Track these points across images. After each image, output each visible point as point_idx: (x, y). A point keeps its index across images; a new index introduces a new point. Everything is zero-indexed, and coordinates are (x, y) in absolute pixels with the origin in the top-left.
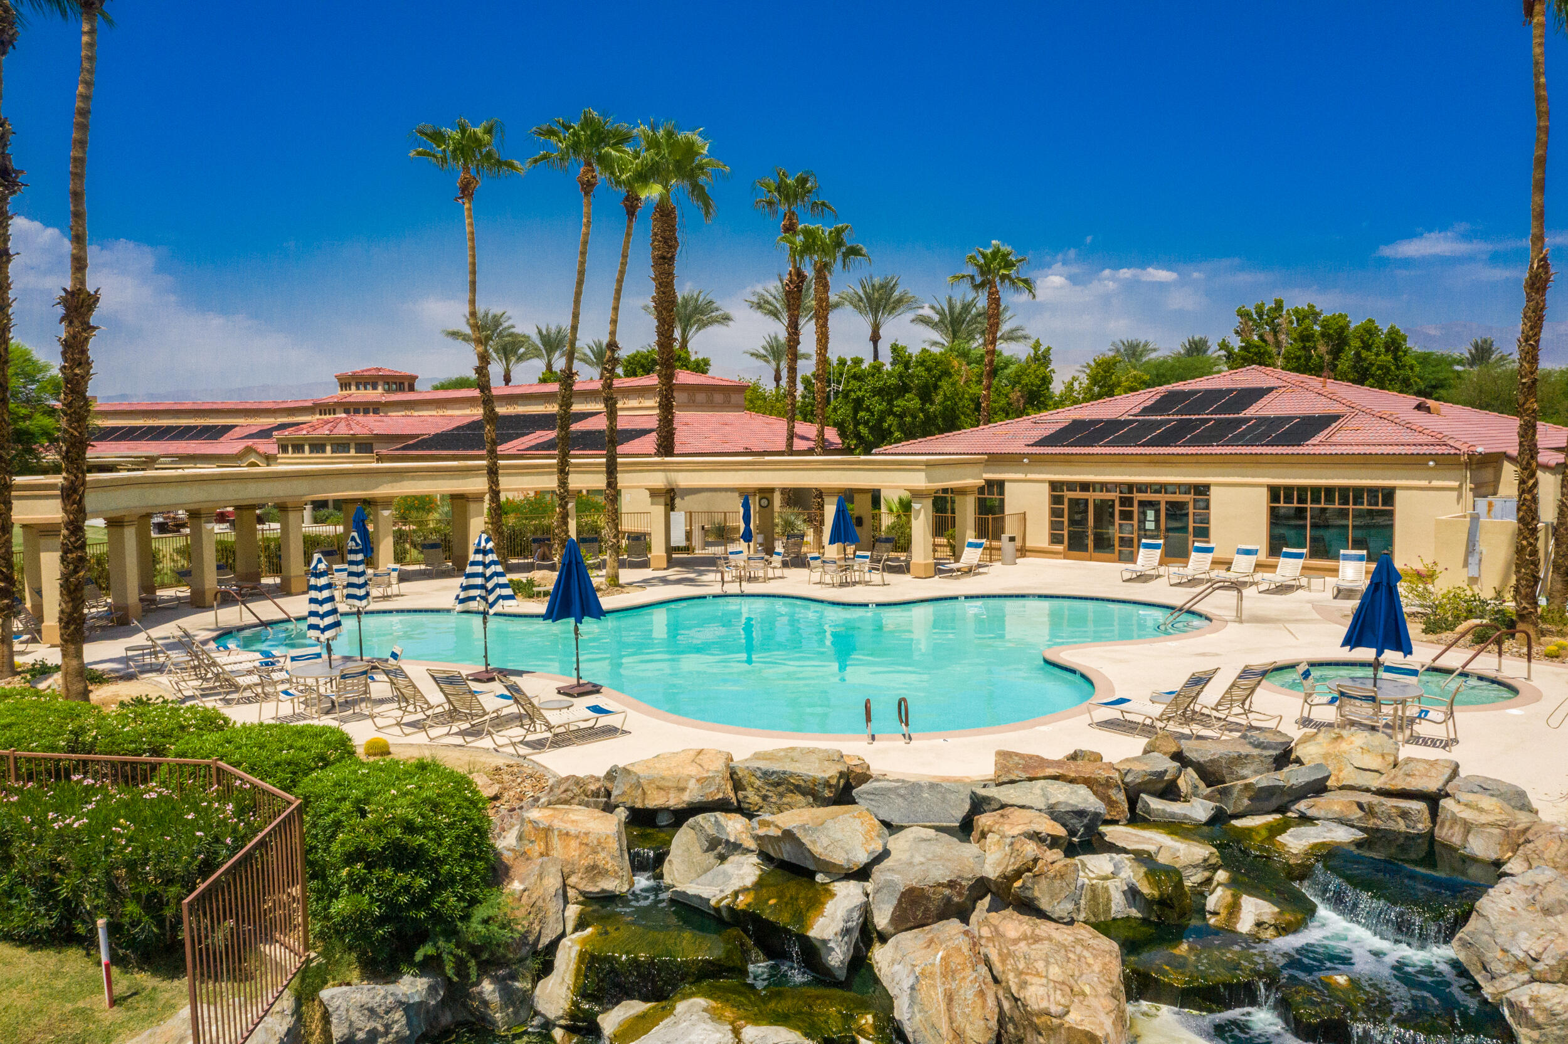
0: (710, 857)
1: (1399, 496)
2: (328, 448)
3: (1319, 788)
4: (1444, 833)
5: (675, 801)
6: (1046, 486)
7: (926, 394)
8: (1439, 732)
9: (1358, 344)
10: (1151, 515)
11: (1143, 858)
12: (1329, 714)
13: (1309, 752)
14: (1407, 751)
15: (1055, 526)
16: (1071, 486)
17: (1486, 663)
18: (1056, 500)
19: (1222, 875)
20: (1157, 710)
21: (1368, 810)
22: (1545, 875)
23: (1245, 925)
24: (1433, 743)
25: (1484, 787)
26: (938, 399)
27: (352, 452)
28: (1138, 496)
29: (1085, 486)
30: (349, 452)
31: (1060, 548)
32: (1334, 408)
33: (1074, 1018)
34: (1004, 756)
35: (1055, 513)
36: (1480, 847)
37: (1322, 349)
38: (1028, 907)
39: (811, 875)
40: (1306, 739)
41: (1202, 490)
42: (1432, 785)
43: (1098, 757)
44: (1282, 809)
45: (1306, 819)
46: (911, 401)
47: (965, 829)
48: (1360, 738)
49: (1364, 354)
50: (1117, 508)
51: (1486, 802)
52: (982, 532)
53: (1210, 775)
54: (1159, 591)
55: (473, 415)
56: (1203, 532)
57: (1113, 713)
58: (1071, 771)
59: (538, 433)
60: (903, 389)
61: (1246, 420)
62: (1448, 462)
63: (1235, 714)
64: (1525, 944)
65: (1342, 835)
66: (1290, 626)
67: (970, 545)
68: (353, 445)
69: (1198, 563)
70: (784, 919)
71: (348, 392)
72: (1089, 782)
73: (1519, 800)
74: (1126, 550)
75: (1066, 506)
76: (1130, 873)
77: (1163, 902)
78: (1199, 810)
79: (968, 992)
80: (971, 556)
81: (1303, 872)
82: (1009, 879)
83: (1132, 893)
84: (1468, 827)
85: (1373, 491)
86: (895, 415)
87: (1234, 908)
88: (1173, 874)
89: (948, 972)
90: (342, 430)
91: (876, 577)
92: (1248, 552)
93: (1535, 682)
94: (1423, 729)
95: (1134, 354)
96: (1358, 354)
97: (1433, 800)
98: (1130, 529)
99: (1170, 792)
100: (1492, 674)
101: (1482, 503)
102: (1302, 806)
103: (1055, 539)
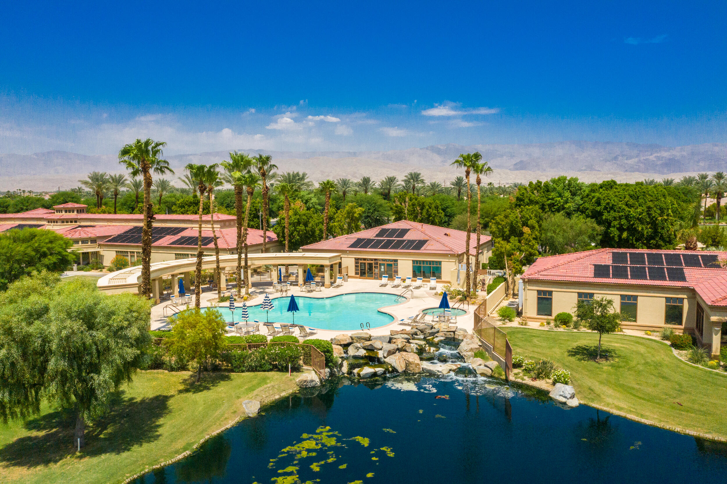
0: (356, 350)
1: (442, 263)
2: (80, 242)
3: (438, 332)
4: (456, 337)
5: (345, 343)
6: (354, 259)
7: (306, 225)
8: (454, 321)
9: (427, 207)
10: (383, 267)
11: (416, 344)
12: (437, 319)
13: (436, 326)
14: (450, 325)
15: (356, 270)
16: (361, 259)
17: (461, 307)
18: (356, 263)
19: (427, 345)
20: (410, 321)
21: (445, 334)
22: (468, 340)
23: (432, 351)
24: (453, 323)
25: (461, 330)
26: (310, 225)
27: (89, 243)
28: (379, 262)
29: (365, 259)
30: (88, 243)
31: (358, 276)
32: (426, 238)
33: (416, 362)
34: (391, 331)
35: (356, 266)
36: (460, 338)
37: (418, 208)
38: (405, 351)
39: (373, 350)
40: (435, 324)
41: (396, 261)
42: (454, 330)
43: (405, 330)
44: (433, 335)
45: (437, 337)
46: (302, 227)
47: (390, 342)
48: (443, 323)
49: (429, 210)
50: (374, 265)
51: (461, 332)
52: (339, 273)
53: (422, 331)
54: (388, 289)
55: (127, 226)
56: (396, 272)
57: (401, 322)
58: (403, 332)
59: (168, 237)
60: (299, 223)
61: (405, 241)
62: (453, 255)
63: (422, 321)
64: (466, 348)
65: (442, 338)
66: (423, 299)
67: (339, 278)
68: (89, 241)
69: (397, 281)
70: (374, 356)
71: (61, 214)
72: (406, 334)
73: (465, 331)
74: (376, 276)
75: (359, 265)
76: (416, 346)
77: (421, 349)
78: (422, 337)
79: (402, 361)
80: (339, 281)
81: (438, 344)
82: (402, 347)
83: (417, 348)
84: (459, 335)
85: (436, 262)
86: (297, 231)
87: (430, 349)
88: (422, 345)
89: (399, 359)
90: (84, 236)
91: (318, 288)
92: (409, 278)
93: (469, 310)
94: (451, 321)
95: (345, 184)
96: (427, 210)
97: (454, 332)
98: (377, 271)
99: (417, 335)
100: (462, 309)
101: (460, 265)
102: (436, 335)
103: (356, 274)
